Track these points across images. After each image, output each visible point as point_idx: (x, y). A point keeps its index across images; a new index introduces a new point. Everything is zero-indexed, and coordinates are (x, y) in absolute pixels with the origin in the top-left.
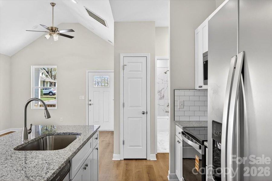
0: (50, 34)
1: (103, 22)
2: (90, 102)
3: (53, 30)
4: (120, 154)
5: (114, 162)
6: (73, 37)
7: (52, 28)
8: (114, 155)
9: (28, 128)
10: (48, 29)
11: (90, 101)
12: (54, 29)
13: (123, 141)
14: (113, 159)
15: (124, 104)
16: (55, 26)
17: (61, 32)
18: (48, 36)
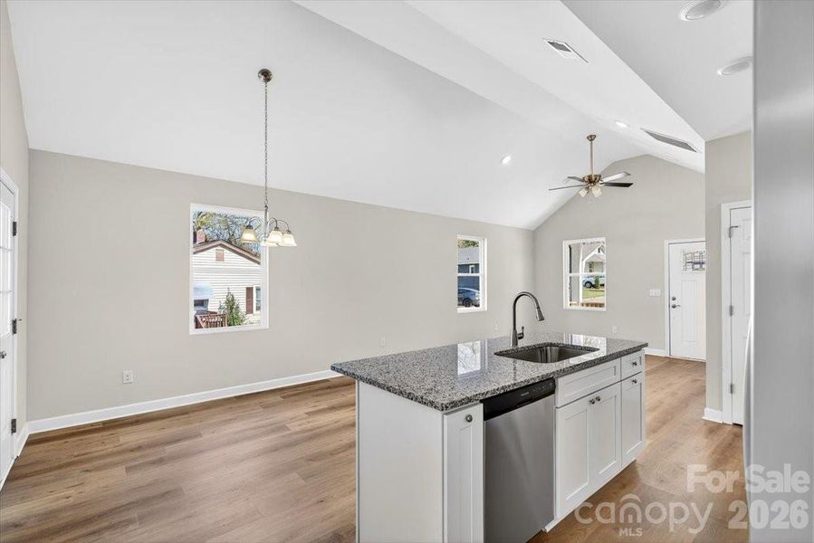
0: (587, 188)
1: (685, 146)
2: (672, 303)
3: (592, 181)
4: (722, 410)
5: (706, 424)
6: (631, 184)
7: (590, 177)
8: (706, 409)
9: (519, 331)
10: (583, 180)
11: (674, 299)
12: (593, 178)
13: (732, 386)
14: (704, 418)
15: (731, 308)
16: (596, 172)
17: (606, 180)
18: (583, 193)
